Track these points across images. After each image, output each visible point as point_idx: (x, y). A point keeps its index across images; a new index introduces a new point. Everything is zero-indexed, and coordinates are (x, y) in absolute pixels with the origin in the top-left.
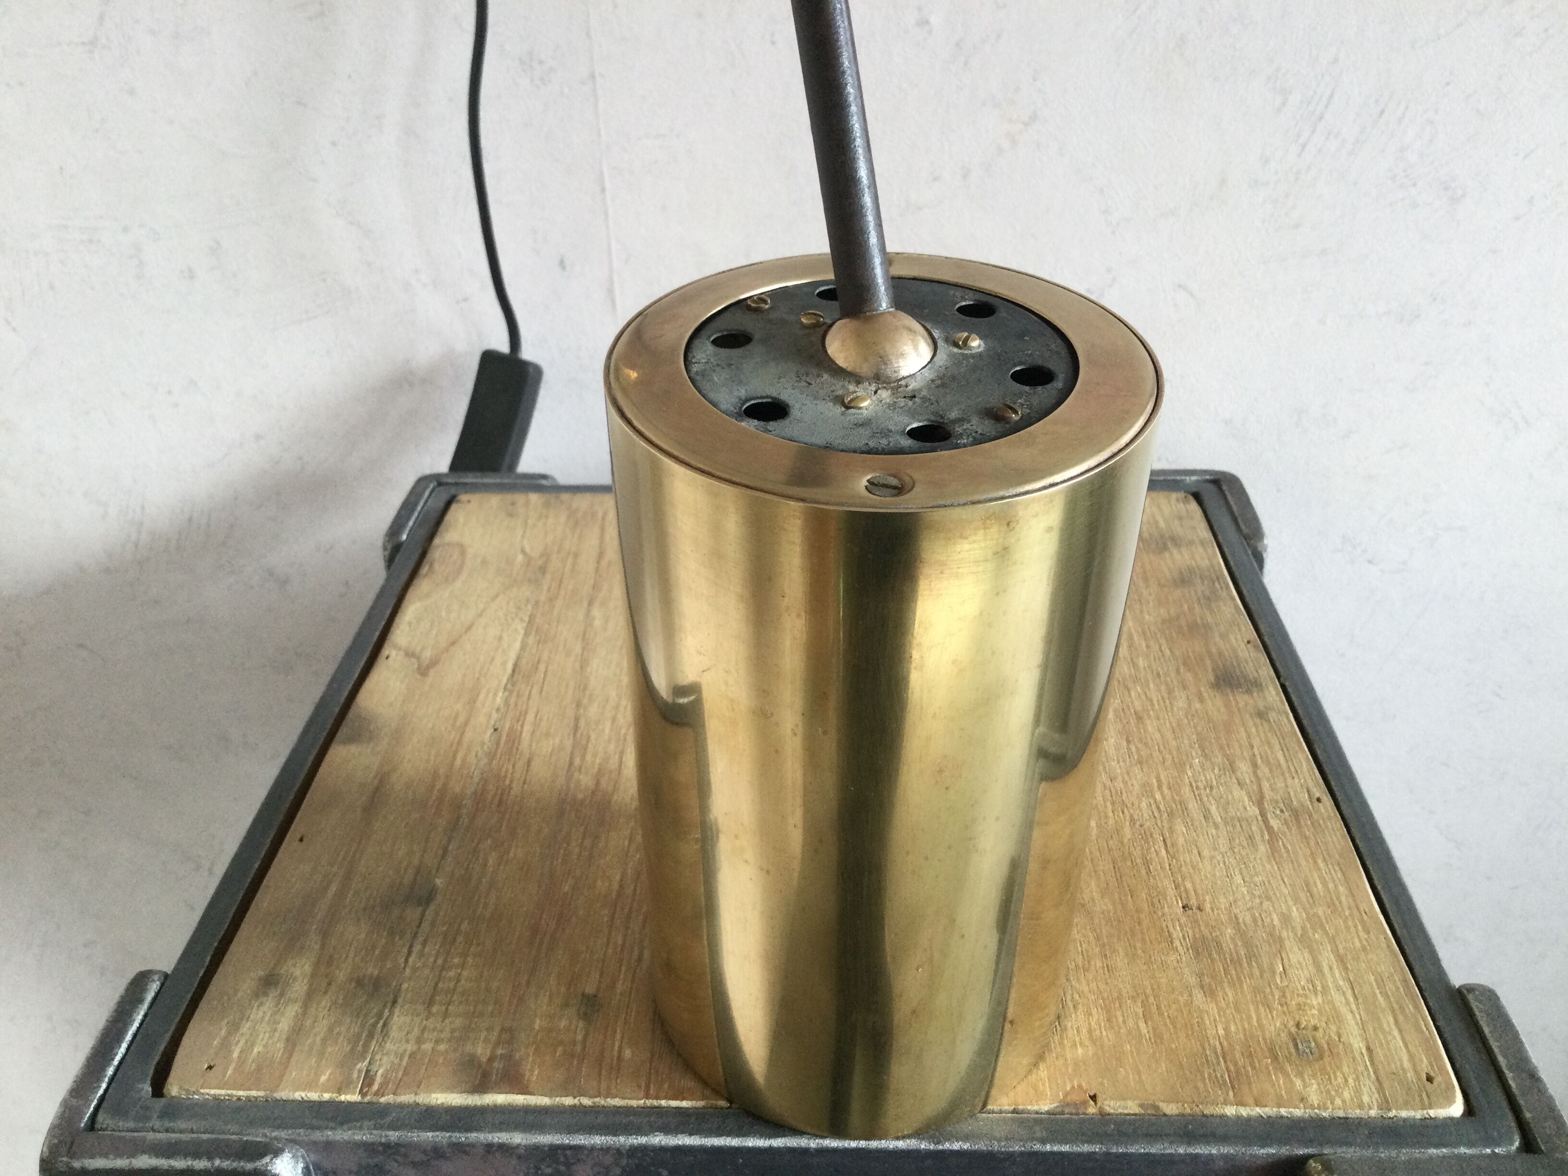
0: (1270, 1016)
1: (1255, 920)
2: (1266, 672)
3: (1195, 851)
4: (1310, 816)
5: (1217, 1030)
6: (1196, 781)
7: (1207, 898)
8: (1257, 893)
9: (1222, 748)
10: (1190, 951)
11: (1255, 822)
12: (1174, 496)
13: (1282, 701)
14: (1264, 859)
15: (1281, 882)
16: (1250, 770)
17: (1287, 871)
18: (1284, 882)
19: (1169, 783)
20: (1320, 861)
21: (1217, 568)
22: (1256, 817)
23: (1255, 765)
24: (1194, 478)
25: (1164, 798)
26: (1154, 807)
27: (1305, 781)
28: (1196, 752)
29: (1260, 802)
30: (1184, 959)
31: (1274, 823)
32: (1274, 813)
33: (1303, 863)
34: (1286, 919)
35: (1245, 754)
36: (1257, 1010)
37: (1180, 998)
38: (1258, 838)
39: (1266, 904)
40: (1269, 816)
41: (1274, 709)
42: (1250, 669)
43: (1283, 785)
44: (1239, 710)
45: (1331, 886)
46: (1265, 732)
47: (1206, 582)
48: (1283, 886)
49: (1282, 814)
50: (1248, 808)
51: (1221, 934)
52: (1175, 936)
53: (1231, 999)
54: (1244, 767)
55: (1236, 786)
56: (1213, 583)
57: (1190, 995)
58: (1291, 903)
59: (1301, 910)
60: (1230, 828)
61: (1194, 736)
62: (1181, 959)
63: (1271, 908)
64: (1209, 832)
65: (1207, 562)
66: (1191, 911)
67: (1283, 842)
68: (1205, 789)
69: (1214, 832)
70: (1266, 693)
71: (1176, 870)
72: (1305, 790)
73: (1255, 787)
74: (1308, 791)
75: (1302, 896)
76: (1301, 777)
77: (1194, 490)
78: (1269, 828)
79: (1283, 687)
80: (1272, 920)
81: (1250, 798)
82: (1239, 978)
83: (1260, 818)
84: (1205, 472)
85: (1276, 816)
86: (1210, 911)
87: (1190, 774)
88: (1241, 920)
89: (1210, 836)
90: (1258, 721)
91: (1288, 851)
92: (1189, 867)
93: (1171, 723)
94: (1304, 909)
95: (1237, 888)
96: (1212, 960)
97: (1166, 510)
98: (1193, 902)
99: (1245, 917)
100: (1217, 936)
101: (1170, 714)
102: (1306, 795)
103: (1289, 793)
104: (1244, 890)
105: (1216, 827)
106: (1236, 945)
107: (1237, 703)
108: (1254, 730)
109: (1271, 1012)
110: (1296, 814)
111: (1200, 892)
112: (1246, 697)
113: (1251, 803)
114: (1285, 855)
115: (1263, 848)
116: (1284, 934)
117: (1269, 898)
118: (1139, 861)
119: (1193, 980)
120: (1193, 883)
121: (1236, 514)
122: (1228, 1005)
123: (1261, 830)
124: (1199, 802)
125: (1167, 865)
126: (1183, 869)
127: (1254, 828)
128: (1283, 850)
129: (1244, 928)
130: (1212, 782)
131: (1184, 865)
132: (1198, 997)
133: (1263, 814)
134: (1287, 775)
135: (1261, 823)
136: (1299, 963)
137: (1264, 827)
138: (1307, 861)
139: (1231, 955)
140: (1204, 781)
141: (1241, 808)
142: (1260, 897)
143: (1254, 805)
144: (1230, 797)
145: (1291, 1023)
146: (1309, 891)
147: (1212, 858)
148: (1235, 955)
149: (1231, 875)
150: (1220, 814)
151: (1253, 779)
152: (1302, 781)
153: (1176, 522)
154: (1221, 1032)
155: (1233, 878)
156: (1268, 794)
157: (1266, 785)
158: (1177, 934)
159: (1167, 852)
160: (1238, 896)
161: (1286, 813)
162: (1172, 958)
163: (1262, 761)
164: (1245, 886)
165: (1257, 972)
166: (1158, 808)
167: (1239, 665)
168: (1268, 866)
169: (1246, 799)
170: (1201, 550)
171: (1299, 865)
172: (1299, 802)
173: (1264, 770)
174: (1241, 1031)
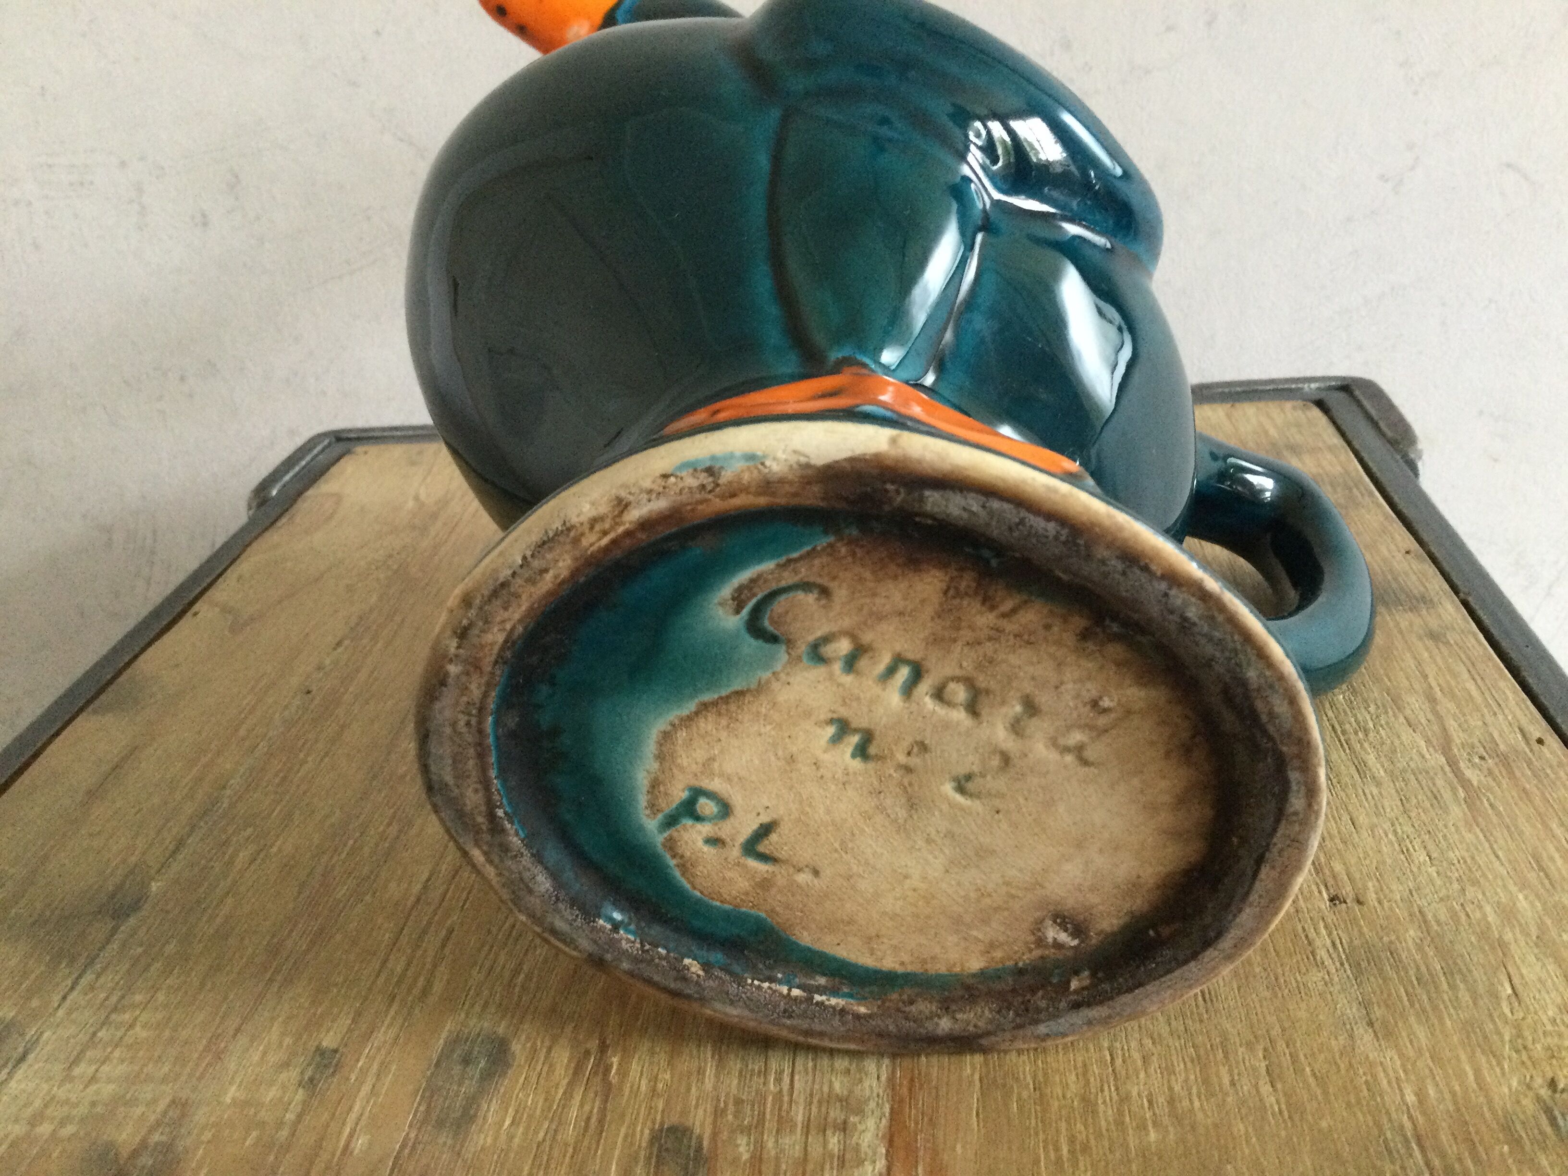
0: (1498, 1070)
1: (1454, 915)
2: (1437, 584)
5: (1402, 1096)
7: (1370, 884)
8: (1454, 874)
10: (1347, 966)
11: (1440, 774)
12: (1288, 405)
13: (1465, 619)
14: (1461, 824)
15: (1492, 857)
16: (1426, 706)
17: (1501, 842)
18: (1497, 857)
21: (1354, 474)
22: (1442, 768)
23: (1432, 700)
24: (1313, 386)
27: (1514, 717)
29: (1446, 748)
30: (1336, 979)
31: (1471, 774)
32: (1469, 761)
33: (1527, 830)
34: (1508, 914)
35: (1417, 686)
36: (1472, 1058)
37: (1333, 1042)
38: (1447, 796)
39: (1471, 891)
40: (1462, 765)
41: (1454, 629)
42: (1413, 583)
43: (1480, 723)
44: (1401, 632)
46: (1443, 658)
47: (1339, 490)
48: (1497, 864)
49: (1483, 763)
50: (1428, 756)
51: (1398, 938)
52: (1318, 943)
53: (1424, 1041)
54: (1415, 703)
55: (1406, 727)
56: (1350, 490)
57: (1351, 1037)
58: (1513, 889)
59: (1532, 897)
60: (1400, 784)
62: (1331, 980)
63: (1480, 897)
64: (1367, 791)
65: (1339, 468)
66: (1344, 905)
67: (1488, 800)
68: (1356, 733)
69: (1375, 791)
70: (1441, 610)
72: (1517, 730)
73: (1435, 728)
74: (1521, 730)
75: (1532, 876)
76: (1507, 711)
77: (1318, 397)
78: (1465, 783)
79: (1466, 604)
80: (1485, 916)
81: (1429, 741)
82: (1435, 1008)
83: (1447, 769)
84: (1330, 378)
85: (1474, 765)
86: (1376, 904)
88: (1430, 917)
89: (1370, 797)
90: (1430, 643)
91: (1498, 814)
92: (1338, 841)
94: (1538, 896)
95: (1419, 868)
96: (1385, 980)
97: (1279, 420)
98: (1347, 891)
99: (1437, 911)
100: (1391, 942)
102: (1519, 736)
103: (1491, 735)
104: (1432, 871)
105: (1378, 784)
106: (1424, 956)
107: (1397, 624)
108: (1426, 655)
109: (1499, 1064)
110: (1505, 761)
111: (1357, 876)
112: (1410, 615)
113: (1431, 749)
114: (1495, 819)
115: (1457, 812)
116: (1508, 936)
117: (1475, 883)
119: (1353, 1011)
120: (1345, 864)
121: (1376, 418)
122: (1420, 1052)
123: (1450, 784)
124: (1348, 751)
127: (1440, 782)
128: (1490, 811)
129: (1436, 927)
132: (1365, 1038)
133: (1452, 763)
134: (1486, 711)
135: (1451, 775)
136: (1540, 980)
137: (1455, 781)
138: (1534, 826)
139: (1418, 969)
141: (1415, 757)
142: (1459, 880)
143: (1436, 751)
144: (1397, 742)
145: (1539, 1081)
146: (1542, 868)
147: (1374, 826)
148: (1423, 968)
149: (1408, 850)
150: (1382, 766)
151: (1430, 716)
152: (1510, 718)
153: (1294, 430)
154: (1411, 1098)
155: (1410, 855)
156: (1458, 737)
157: (1452, 725)
158: (1322, 942)
160: (1422, 879)
161: (1490, 761)
162: (1315, 977)
163: (1443, 694)
164: (1432, 865)
165: (1465, 996)
167: (1395, 579)
168: (1469, 837)
169: (1423, 743)
170: (1329, 456)
171: (1521, 833)
172: (1510, 746)
173: (1447, 706)
174: (1447, 1096)
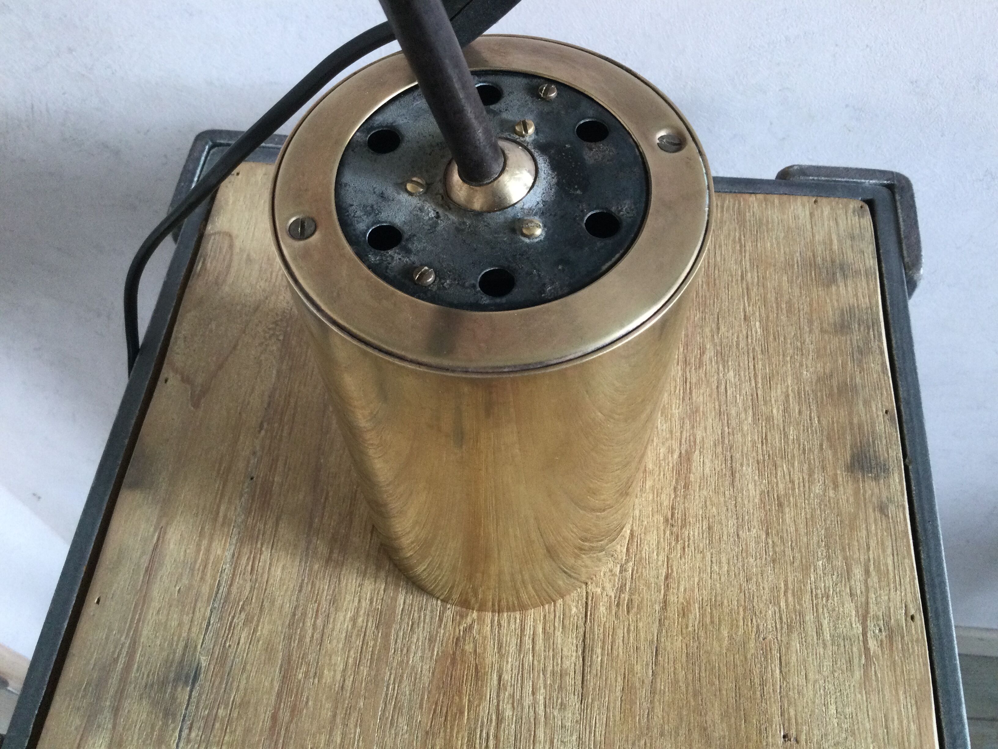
3: (803, 673)
4: (902, 638)
6: (816, 588)
7: (804, 727)
8: (845, 726)
9: (843, 549)
11: (857, 642)
13: (902, 491)
14: (857, 686)
15: (866, 715)
16: (863, 578)
17: (873, 703)
18: (868, 715)
19: (794, 588)
20: (901, 693)
21: (874, 309)
22: (858, 636)
23: (867, 572)
25: (787, 605)
26: (777, 615)
27: (905, 594)
28: (821, 552)
29: (864, 619)
31: (872, 644)
32: (874, 631)
33: (887, 693)
35: (862, 557)
38: (856, 661)
39: (850, 741)
40: (869, 636)
41: (894, 502)
42: (883, 448)
43: (886, 598)
44: (865, 500)
45: (905, 721)
46: (882, 532)
47: (862, 329)
48: (867, 721)
49: (880, 634)
50: (854, 625)
54: (858, 575)
55: (848, 597)
58: (869, 741)
60: (835, 647)
61: (823, 532)
63: (853, 745)
64: (818, 651)
66: (789, 743)
67: (874, 667)
68: (822, 597)
69: (822, 650)
70: (891, 478)
71: (784, 693)
72: (904, 606)
73: (863, 600)
74: (906, 606)
75: (880, 732)
76: (903, 588)
77: (870, 196)
78: (867, 649)
81: (857, 612)
83: (861, 637)
85: (875, 636)
86: (804, 744)
87: (812, 579)
89: (819, 655)
90: (878, 515)
92: (796, 692)
93: (806, 514)
95: (830, 718)
97: (842, 225)
98: (793, 731)
101: (806, 501)
102: (903, 611)
103: (890, 609)
104: (835, 722)
105: (825, 645)
107: (865, 491)
108: (873, 527)
110: (891, 633)
111: (800, 720)
112: (873, 484)
113: (857, 619)
114: (874, 683)
115: (858, 674)
117: (853, 734)
118: (757, 681)
120: (796, 710)
123: (859, 651)
125: (778, 687)
126: (791, 693)
127: (855, 649)
128: (874, 678)
130: (829, 591)
131: (791, 690)
133: (865, 633)
134: (892, 585)
135: (861, 644)
137: (863, 650)
138: (891, 691)
140: (823, 590)
141: (848, 624)
142: (846, 731)
143: (859, 621)
144: (841, 609)
146: (887, 727)
147: (815, 681)
149: (828, 703)
150: (830, 630)
151: (863, 590)
152: (903, 594)
155: (828, 708)
156: (872, 608)
157: (872, 597)
159: (781, 672)
160: (830, 728)
161: (883, 633)
163: (874, 567)
164: (836, 717)
166: (781, 618)
167: (874, 443)
168: (859, 696)
169: (854, 613)
171: (884, 697)
172: (897, 620)
173: (874, 579)
